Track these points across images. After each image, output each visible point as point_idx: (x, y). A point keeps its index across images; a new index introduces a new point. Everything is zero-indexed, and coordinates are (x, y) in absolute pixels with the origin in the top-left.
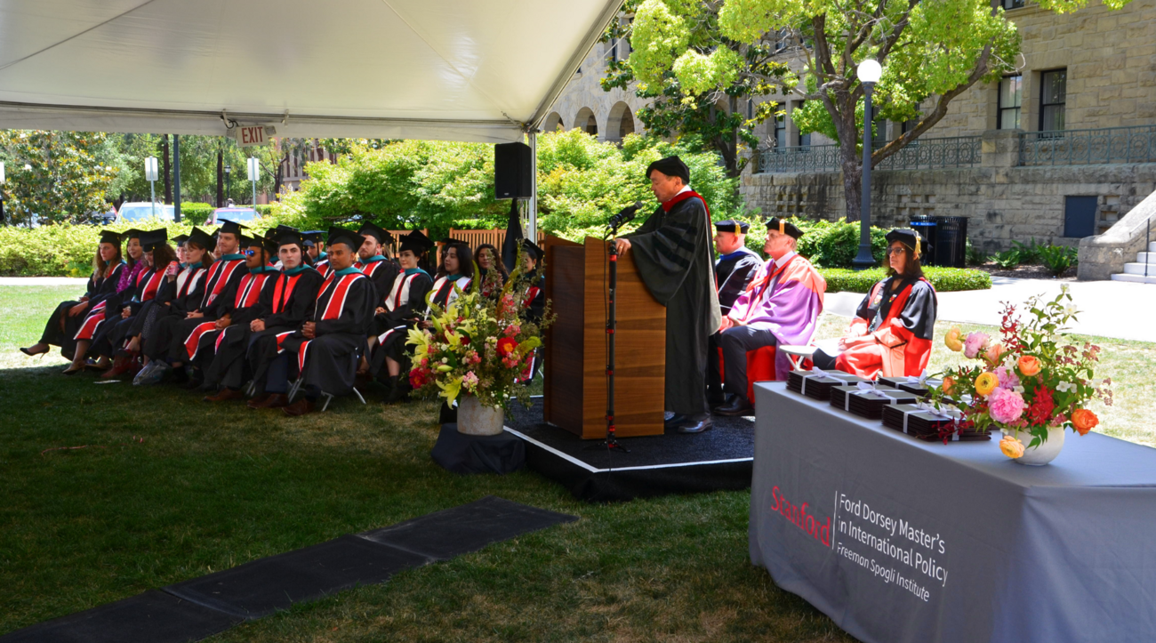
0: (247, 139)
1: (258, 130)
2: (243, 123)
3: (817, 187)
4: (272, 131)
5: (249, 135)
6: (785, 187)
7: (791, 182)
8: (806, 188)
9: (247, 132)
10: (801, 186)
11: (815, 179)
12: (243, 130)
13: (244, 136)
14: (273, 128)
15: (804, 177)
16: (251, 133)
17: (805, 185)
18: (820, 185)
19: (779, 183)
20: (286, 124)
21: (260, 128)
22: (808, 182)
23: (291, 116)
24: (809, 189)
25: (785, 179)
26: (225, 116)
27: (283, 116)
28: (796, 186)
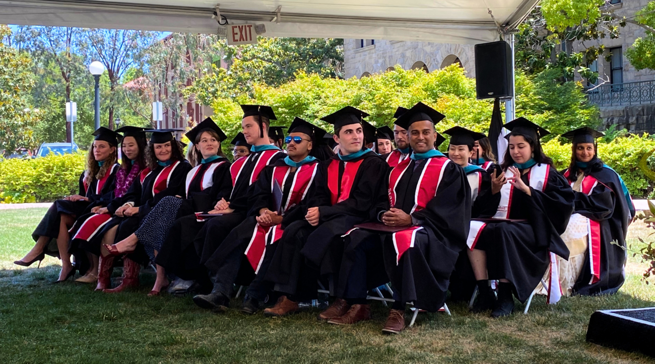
0: (237, 37)
1: (248, 28)
2: (234, 21)
3: (645, 117)
4: (260, 30)
5: (239, 33)
6: (612, 119)
7: (618, 114)
8: (634, 118)
9: (237, 30)
10: (628, 117)
11: (643, 110)
12: (233, 28)
13: (234, 34)
14: (263, 26)
15: (631, 109)
16: (241, 32)
17: (633, 116)
18: (648, 115)
19: (607, 115)
20: (277, 21)
21: (250, 27)
22: (636, 113)
23: (283, 14)
24: (637, 119)
25: (613, 111)
26: (219, 13)
27: (274, 14)
28: (623, 116)
